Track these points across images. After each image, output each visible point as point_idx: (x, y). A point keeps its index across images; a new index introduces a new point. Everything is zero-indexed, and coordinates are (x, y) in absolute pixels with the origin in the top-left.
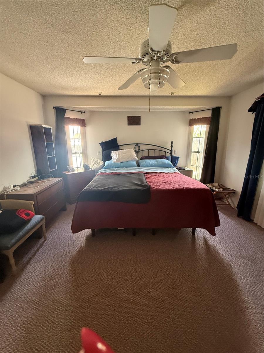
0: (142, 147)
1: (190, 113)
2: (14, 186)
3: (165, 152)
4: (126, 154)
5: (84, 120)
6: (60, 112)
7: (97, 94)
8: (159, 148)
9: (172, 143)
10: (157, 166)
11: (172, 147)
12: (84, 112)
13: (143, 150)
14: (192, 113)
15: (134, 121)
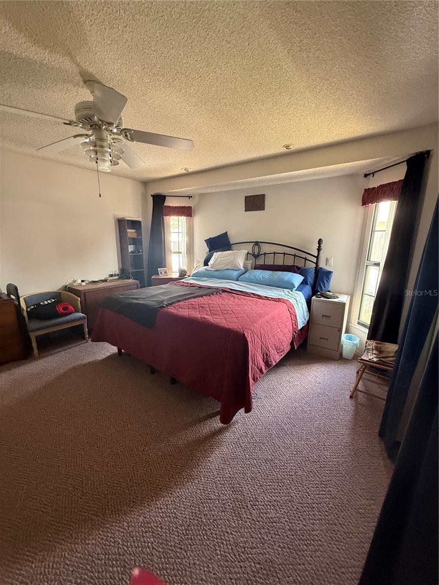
0: (265, 249)
1: (366, 176)
2: (83, 281)
3: (306, 259)
4: (226, 258)
5: (190, 208)
6: (159, 200)
7: (184, 172)
8: (293, 252)
9: (320, 241)
10: (264, 284)
11: (319, 249)
12: (191, 197)
13: (265, 254)
14: (373, 173)
15: (255, 203)
